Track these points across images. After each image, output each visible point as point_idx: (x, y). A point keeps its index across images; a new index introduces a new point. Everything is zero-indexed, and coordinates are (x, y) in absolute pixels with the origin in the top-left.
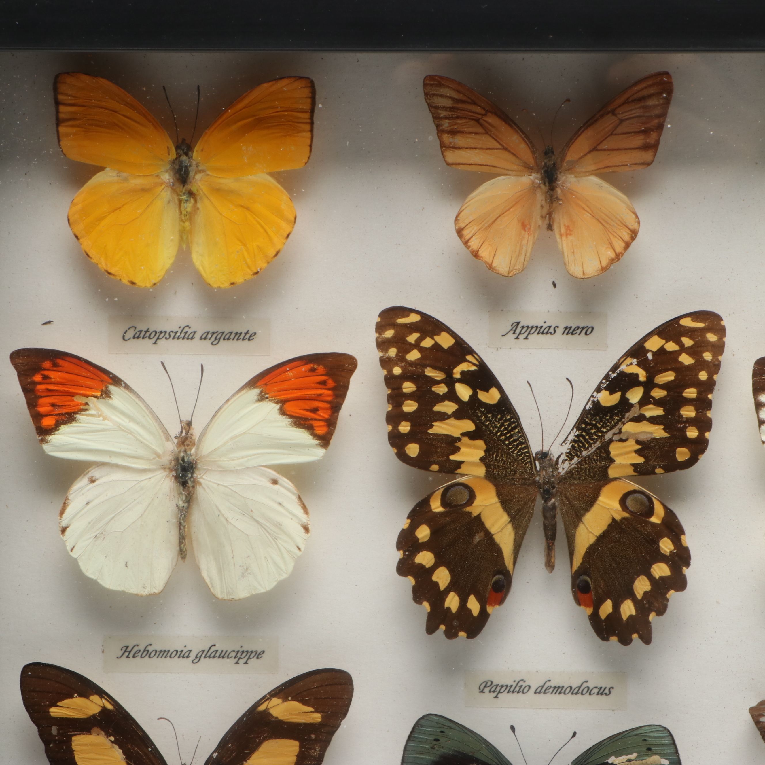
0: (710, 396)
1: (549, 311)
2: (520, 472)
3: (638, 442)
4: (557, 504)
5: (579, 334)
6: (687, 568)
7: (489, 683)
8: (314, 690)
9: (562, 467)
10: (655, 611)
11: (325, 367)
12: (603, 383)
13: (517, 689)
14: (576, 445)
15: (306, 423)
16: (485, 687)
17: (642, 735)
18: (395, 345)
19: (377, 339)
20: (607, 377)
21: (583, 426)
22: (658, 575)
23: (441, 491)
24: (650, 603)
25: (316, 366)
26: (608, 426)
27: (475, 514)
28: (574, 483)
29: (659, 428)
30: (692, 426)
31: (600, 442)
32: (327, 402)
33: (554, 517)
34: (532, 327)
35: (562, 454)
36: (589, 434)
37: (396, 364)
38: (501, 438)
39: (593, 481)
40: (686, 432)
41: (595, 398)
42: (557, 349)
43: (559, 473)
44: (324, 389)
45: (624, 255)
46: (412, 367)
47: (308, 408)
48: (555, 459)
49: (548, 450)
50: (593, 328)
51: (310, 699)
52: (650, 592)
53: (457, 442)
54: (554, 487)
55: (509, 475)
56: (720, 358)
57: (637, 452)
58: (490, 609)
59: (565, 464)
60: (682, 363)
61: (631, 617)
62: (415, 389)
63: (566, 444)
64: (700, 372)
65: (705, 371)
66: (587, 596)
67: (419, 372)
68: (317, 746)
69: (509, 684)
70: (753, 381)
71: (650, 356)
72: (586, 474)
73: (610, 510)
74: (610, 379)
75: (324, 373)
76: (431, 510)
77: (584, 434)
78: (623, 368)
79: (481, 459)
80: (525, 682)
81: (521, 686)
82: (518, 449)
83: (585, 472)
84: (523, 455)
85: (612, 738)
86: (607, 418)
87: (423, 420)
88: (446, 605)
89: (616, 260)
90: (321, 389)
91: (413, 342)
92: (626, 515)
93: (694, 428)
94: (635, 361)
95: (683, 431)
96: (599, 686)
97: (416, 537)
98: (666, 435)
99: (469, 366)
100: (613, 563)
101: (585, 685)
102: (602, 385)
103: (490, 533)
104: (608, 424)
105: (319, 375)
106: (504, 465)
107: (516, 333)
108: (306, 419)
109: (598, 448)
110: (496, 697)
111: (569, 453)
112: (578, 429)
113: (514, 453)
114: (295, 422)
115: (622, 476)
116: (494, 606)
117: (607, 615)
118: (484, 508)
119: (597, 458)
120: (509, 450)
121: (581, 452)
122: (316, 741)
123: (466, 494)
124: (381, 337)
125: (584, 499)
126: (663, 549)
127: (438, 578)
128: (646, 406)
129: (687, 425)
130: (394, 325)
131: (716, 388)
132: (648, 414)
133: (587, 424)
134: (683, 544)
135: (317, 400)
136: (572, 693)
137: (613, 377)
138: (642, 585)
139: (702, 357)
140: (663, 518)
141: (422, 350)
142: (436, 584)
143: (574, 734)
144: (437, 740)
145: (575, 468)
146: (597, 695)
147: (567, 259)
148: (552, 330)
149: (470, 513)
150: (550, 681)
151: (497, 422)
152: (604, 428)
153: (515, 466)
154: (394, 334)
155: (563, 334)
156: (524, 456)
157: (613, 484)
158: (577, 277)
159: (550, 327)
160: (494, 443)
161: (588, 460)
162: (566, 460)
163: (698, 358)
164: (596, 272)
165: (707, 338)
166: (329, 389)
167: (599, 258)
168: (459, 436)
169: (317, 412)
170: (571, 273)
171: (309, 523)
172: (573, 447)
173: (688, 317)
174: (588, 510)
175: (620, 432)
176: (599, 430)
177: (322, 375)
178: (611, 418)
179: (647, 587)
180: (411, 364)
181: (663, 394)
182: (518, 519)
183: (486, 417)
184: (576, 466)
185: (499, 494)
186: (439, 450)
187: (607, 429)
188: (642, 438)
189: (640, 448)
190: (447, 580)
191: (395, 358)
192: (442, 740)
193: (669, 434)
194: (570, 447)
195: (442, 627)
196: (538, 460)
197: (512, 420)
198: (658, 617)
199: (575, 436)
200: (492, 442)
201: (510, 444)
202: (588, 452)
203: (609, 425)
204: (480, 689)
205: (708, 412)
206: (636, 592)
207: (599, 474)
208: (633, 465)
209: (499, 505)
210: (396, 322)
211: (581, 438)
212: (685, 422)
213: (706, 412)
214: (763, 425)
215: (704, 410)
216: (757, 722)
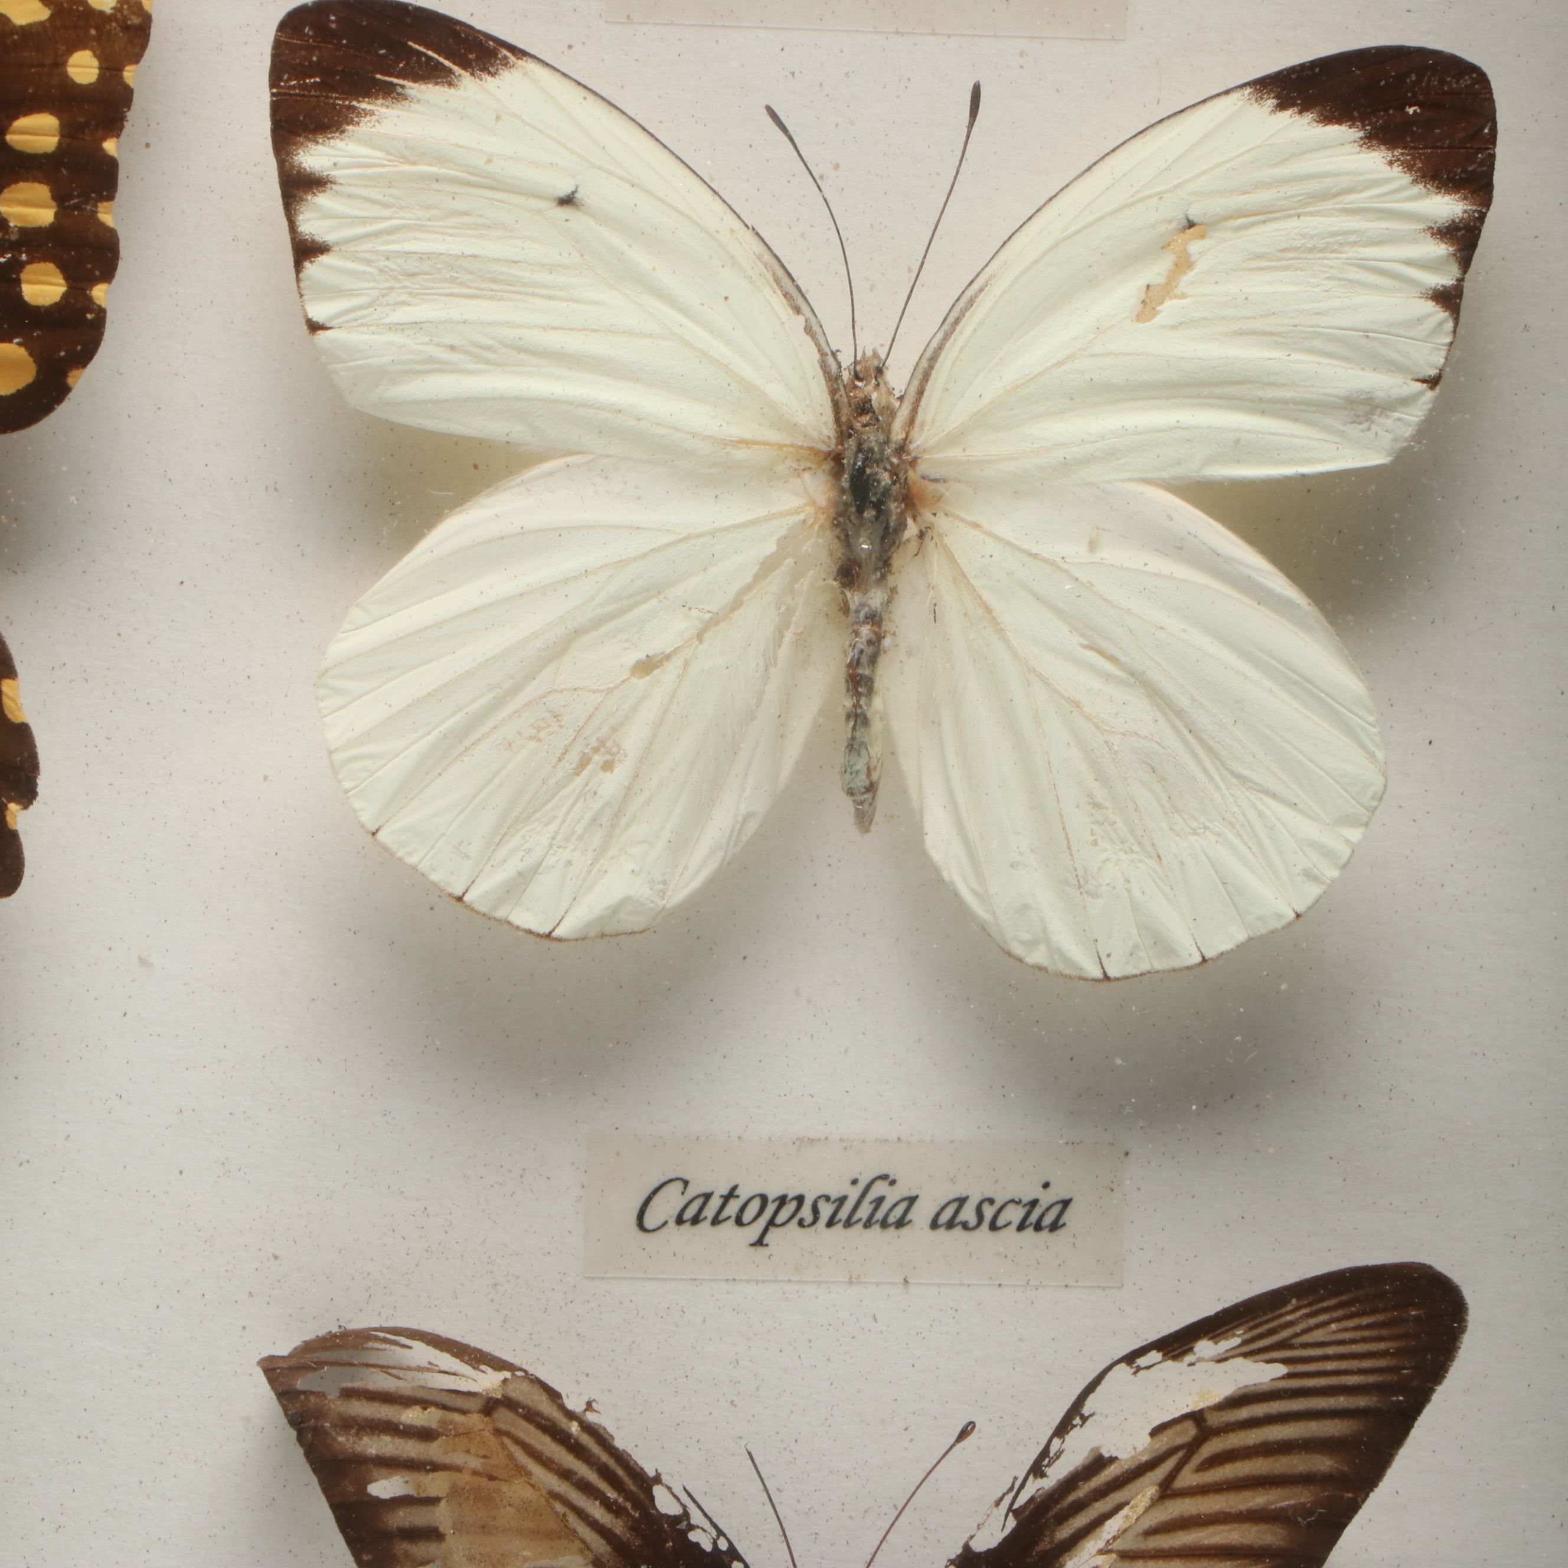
0: (110, 146)
6: (26, 807)
30: (45, 259)
40: (18, 282)
64: (70, 52)
65: (91, 49)
70: (273, 95)
93: (51, 266)
95: (10, 277)
129: (24, 257)
131: (133, 116)
134: (7, 712)
205: (102, 207)
212: (15, 247)
213: (96, 206)
214: (311, 262)
215: (86, 197)
216: (285, 1395)
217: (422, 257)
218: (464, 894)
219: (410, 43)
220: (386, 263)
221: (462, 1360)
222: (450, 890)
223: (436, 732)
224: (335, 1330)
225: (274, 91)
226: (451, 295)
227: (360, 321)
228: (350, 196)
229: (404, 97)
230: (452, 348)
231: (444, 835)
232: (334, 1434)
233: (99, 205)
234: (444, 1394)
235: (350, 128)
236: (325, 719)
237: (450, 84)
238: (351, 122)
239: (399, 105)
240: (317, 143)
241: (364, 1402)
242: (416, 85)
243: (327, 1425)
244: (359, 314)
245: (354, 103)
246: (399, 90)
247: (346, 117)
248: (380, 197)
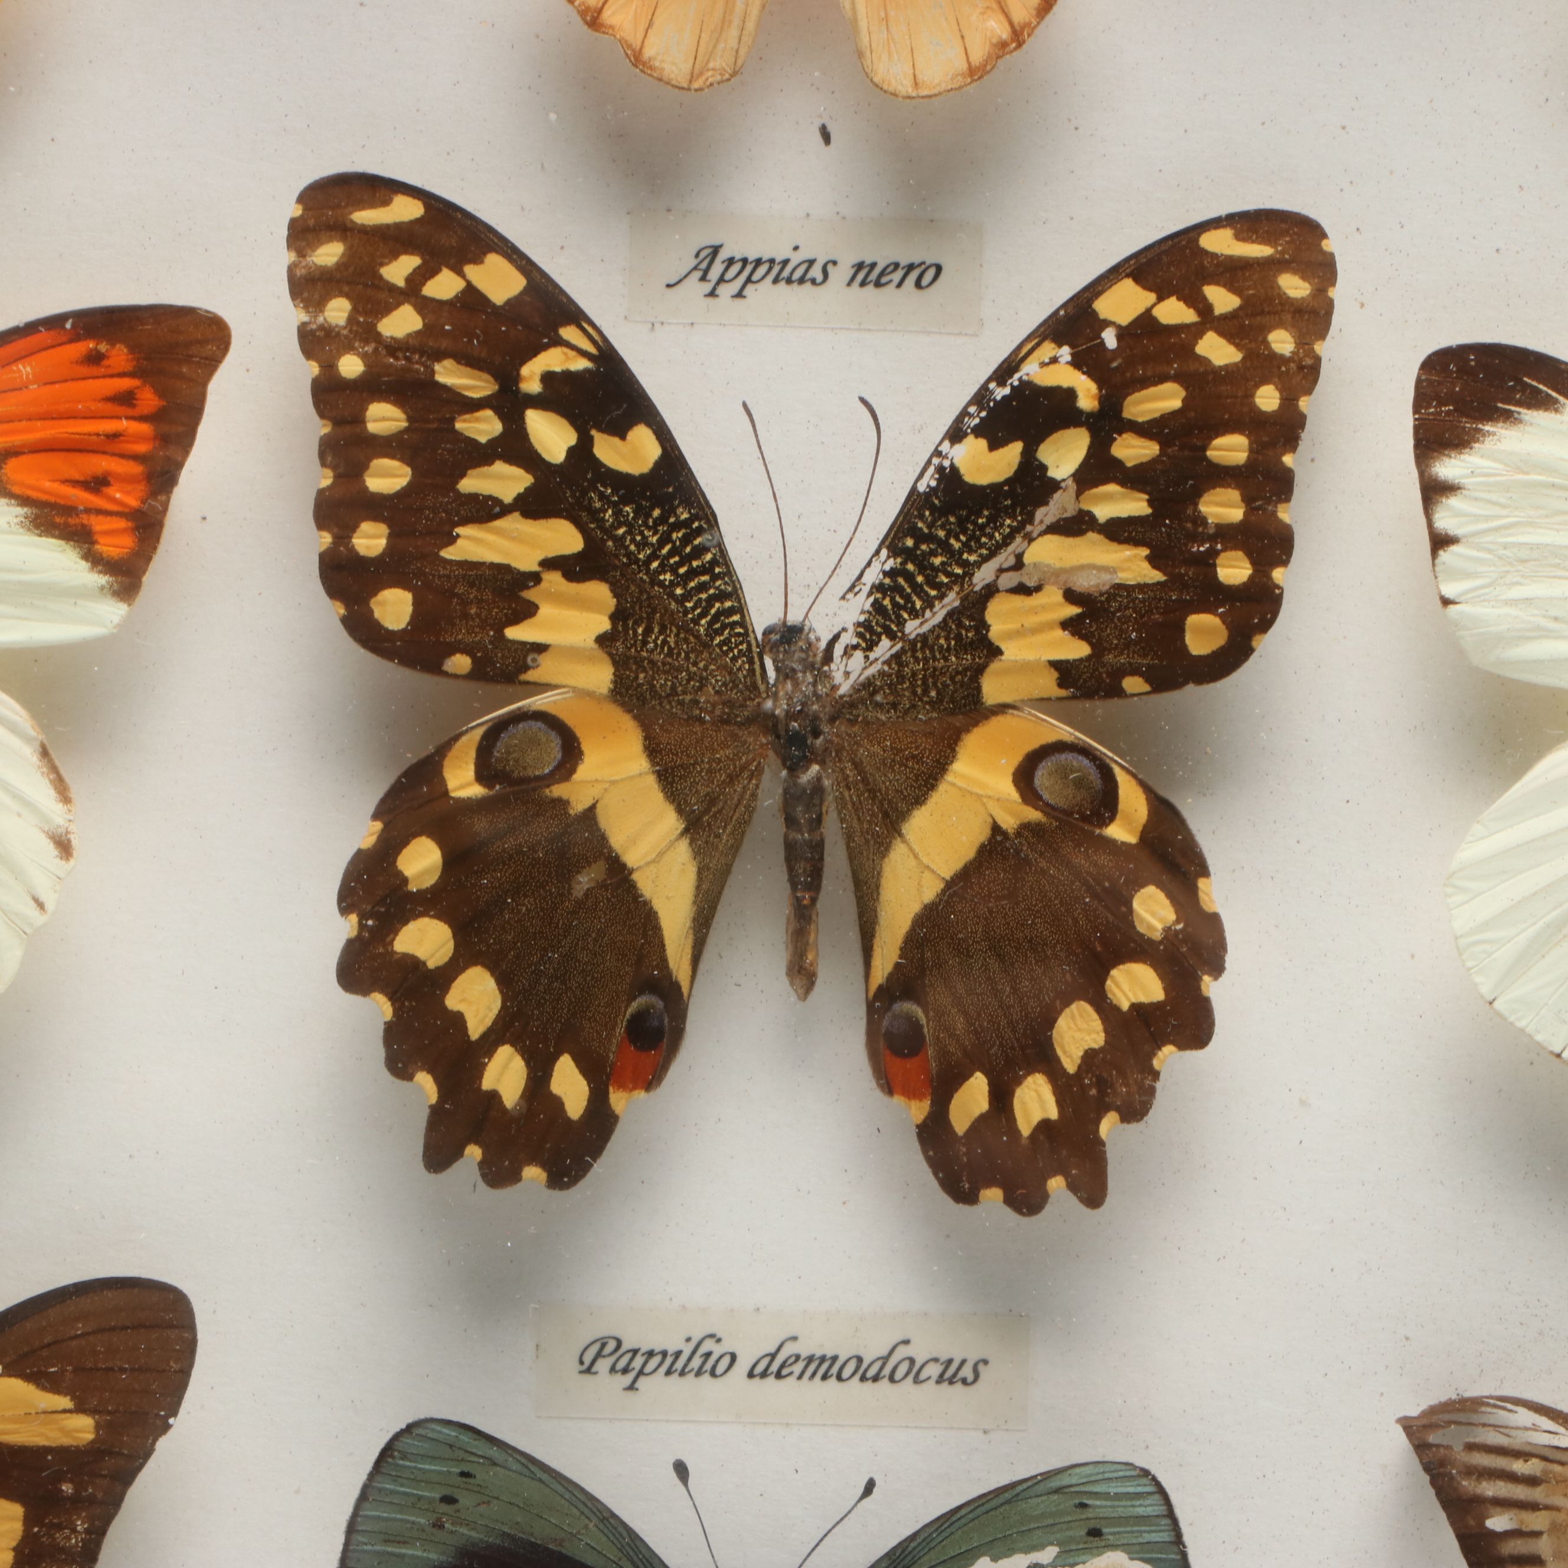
0: (1288, 460)
1: (808, 215)
2: (717, 681)
3: (1071, 596)
4: (826, 783)
5: (899, 285)
6: (1216, 978)
7: (611, 1345)
8: (74, 1343)
9: (842, 668)
10: (1118, 1110)
11: (133, 349)
12: (970, 415)
13: (696, 1362)
14: (887, 602)
15: (72, 521)
16: (599, 1355)
17: (1073, 1489)
18: (346, 289)
19: (291, 270)
20: (981, 397)
21: (910, 543)
22: (1128, 999)
23: (477, 734)
24: (1102, 1084)
25: (103, 347)
26: (982, 546)
27: (579, 805)
28: (878, 719)
29: (1135, 556)
30: (1235, 548)
31: (958, 593)
32: (135, 458)
33: (817, 822)
34: (758, 262)
35: (844, 630)
36: (925, 569)
37: (349, 348)
38: (662, 577)
39: (935, 715)
40: (1214, 566)
41: (946, 457)
42: (832, 329)
43: (835, 688)
44: (127, 418)
45: (1036, 31)
46: (397, 358)
47: (77, 476)
48: (823, 645)
49: (801, 619)
50: (939, 269)
51: (63, 1371)
52: (1101, 1050)
53: (528, 588)
54: (816, 733)
55: (685, 693)
56: (1320, 348)
57: (1069, 625)
58: (618, 1100)
59: (852, 659)
60: (1204, 361)
61: (1045, 1125)
62: (405, 424)
63: (856, 594)
64: (1257, 386)
65: (1274, 384)
66: (911, 1064)
67: (418, 371)
68: (78, 1518)
69: (671, 1350)
70: (1415, 420)
71: (1110, 339)
72: (914, 693)
73: (985, 800)
74: (992, 404)
75: (129, 367)
76: (446, 793)
77: (910, 567)
78: (1031, 370)
79: (603, 640)
80: (719, 1340)
81: (708, 1355)
82: (713, 611)
83: (913, 687)
84: (727, 632)
85: (984, 1500)
86: (980, 521)
87: (427, 519)
88: (487, 1084)
89: (1014, 45)
90: (119, 418)
91: (401, 283)
92: (1034, 815)
93: (1240, 554)
94: (1065, 353)
95: (1208, 562)
96: (944, 1358)
97: (399, 874)
98: (1156, 576)
99: (567, 358)
100: (992, 961)
101: (902, 1352)
102: (966, 419)
103: (624, 866)
104: (983, 540)
105: (112, 376)
106: (669, 660)
107: (709, 277)
108: (69, 510)
109: (950, 614)
110: (631, 1387)
111: (866, 625)
112: (894, 552)
113: (699, 625)
114: (37, 517)
115: (1023, 701)
116: (632, 1090)
117: (973, 1119)
118: (606, 790)
119: (949, 645)
120: (686, 612)
121: (901, 623)
122: (77, 1502)
123: (553, 745)
124: (304, 264)
125: (906, 767)
126: (1142, 920)
127: (463, 1000)
128: (1096, 486)
129: (1219, 547)
130: (343, 230)
131: (1306, 437)
132: (1103, 512)
133: (920, 538)
134: (1202, 904)
135: (104, 453)
136: (863, 1379)
137: (999, 398)
138: (1080, 1030)
139: (1266, 344)
140: (1145, 827)
141: (426, 306)
142: (458, 1020)
143: (869, 1488)
144: (448, 1500)
145: (881, 673)
146: (938, 1382)
147: (865, 40)
148: (816, 272)
149: (562, 804)
150: (794, 1339)
151: (649, 528)
152: (971, 551)
153: (701, 665)
154: (343, 255)
155: (849, 284)
156: (730, 635)
157: (996, 723)
158: (895, 95)
159: (811, 262)
160: (641, 592)
161: (922, 648)
162: (855, 647)
163: (1253, 345)
164: (952, 79)
165: (1279, 288)
166: (142, 419)
167: (963, 37)
168: (536, 568)
169: (106, 490)
170: (875, 80)
171: (72, 828)
172: (877, 606)
173: (1224, 227)
174: (919, 801)
175: (1019, 564)
176: (955, 556)
177: (122, 375)
178: (992, 519)
179: (1094, 1036)
180: (395, 347)
181: (1147, 452)
182: (709, 824)
183: (617, 513)
184: (886, 668)
185: (652, 750)
186: (473, 611)
187: (981, 555)
188: (1084, 583)
189: (1078, 616)
190: (490, 1009)
191: (345, 328)
192: (466, 1500)
193: (1165, 574)
194: (868, 607)
195: (474, 1152)
196: (771, 651)
197: (696, 525)
198: (1125, 1125)
199: (886, 574)
200: (633, 588)
201: (686, 597)
202: (922, 624)
203: (985, 544)
204: (581, 1362)
205: (1281, 507)
206: (1059, 1052)
207: (955, 691)
208: (1055, 665)
209: (651, 781)
210: (352, 221)
211: (901, 581)
212: (1213, 538)
213: (1276, 507)
214: (1445, 551)
215: (1269, 501)
216: (1421, 1447)
217: (1532, 547)
218: (1562, 1052)
219: (1525, 379)
220: (1504, 552)
221: (1558, 1423)
222: (1551, 1049)
223: (1541, 923)
224: (1454, 1397)
225: (1417, 416)
226: (1554, 577)
227: (1482, 598)
228: (1476, 499)
229: (1521, 421)
230: (1556, 619)
231: (1546, 1004)
232: (1459, 1479)
233: (1279, 505)
234: (1546, 1449)
235: (1476, 445)
236: (1453, 912)
237: (1556, 411)
238: (1477, 441)
239: (1516, 428)
240: (1450, 457)
241: (1484, 1454)
242: (1530, 412)
243: (1454, 1471)
244: (1482, 591)
245: (1480, 426)
246: (1516, 415)
247: (1474, 437)
248: (1502, 500)
